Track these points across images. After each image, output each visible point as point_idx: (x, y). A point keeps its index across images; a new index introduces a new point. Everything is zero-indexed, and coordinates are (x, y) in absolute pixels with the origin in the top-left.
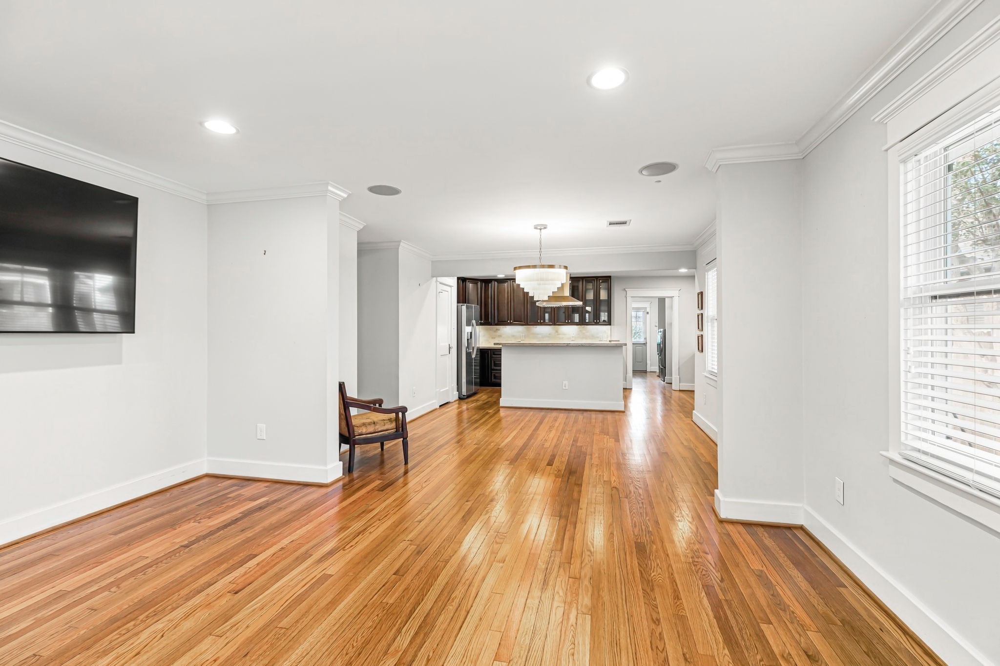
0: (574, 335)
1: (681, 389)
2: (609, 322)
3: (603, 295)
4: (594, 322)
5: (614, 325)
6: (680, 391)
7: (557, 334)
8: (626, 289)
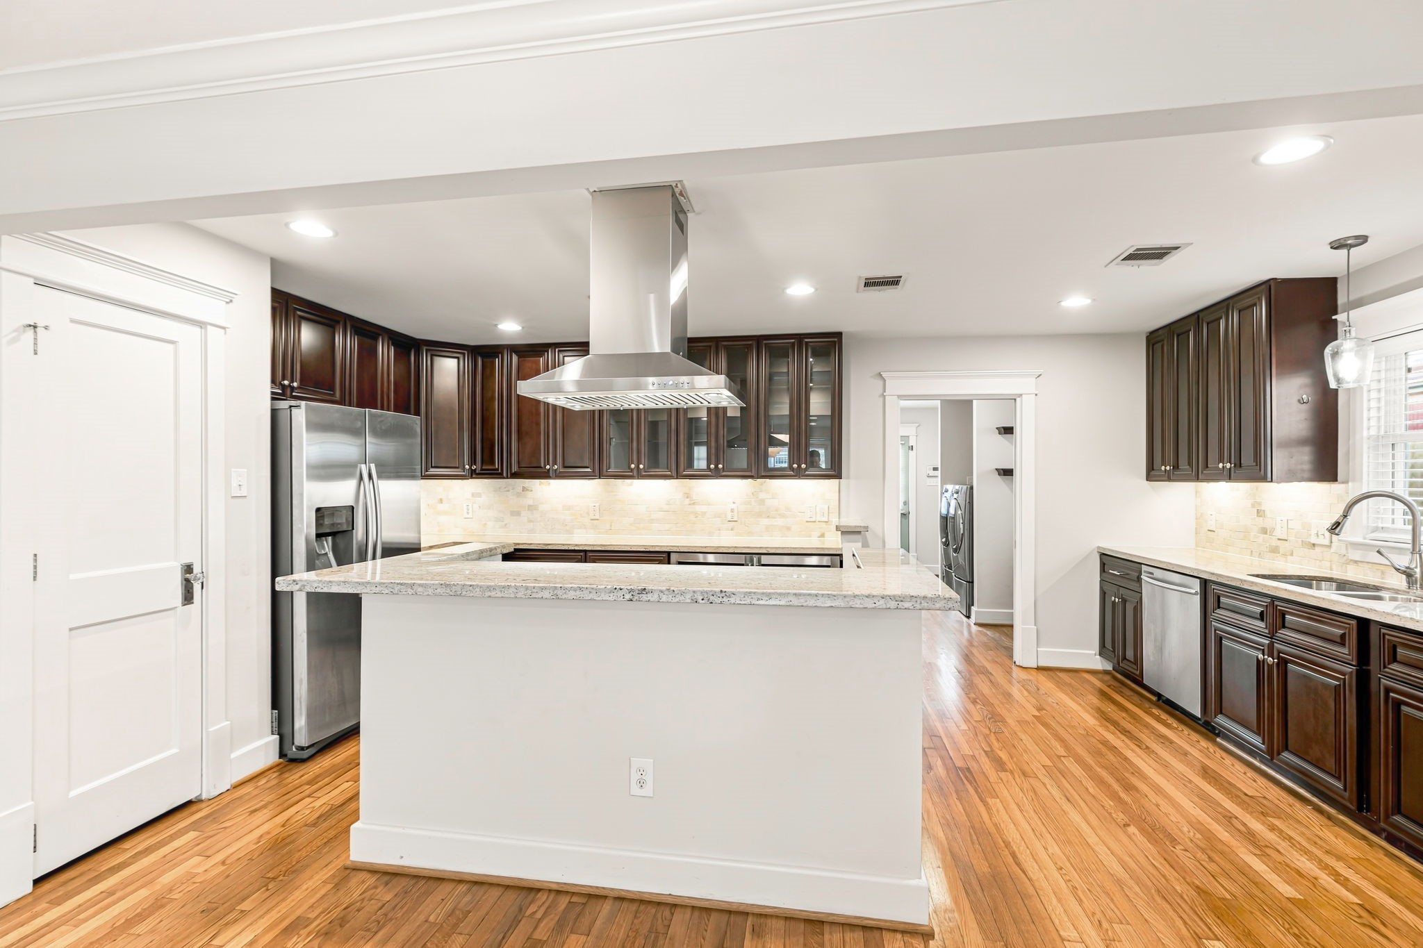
0: (734, 506)
1: (1043, 663)
2: (835, 471)
3: (818, 404)
4: (793, 470)
5: (848, 478)
6: (1039, 669)
7: (687, 501)
8: (884, 375)
